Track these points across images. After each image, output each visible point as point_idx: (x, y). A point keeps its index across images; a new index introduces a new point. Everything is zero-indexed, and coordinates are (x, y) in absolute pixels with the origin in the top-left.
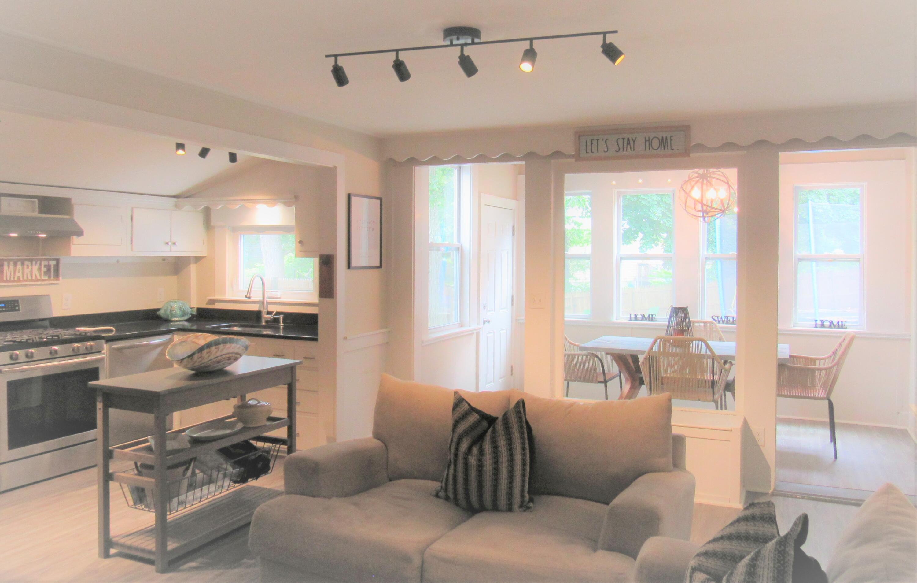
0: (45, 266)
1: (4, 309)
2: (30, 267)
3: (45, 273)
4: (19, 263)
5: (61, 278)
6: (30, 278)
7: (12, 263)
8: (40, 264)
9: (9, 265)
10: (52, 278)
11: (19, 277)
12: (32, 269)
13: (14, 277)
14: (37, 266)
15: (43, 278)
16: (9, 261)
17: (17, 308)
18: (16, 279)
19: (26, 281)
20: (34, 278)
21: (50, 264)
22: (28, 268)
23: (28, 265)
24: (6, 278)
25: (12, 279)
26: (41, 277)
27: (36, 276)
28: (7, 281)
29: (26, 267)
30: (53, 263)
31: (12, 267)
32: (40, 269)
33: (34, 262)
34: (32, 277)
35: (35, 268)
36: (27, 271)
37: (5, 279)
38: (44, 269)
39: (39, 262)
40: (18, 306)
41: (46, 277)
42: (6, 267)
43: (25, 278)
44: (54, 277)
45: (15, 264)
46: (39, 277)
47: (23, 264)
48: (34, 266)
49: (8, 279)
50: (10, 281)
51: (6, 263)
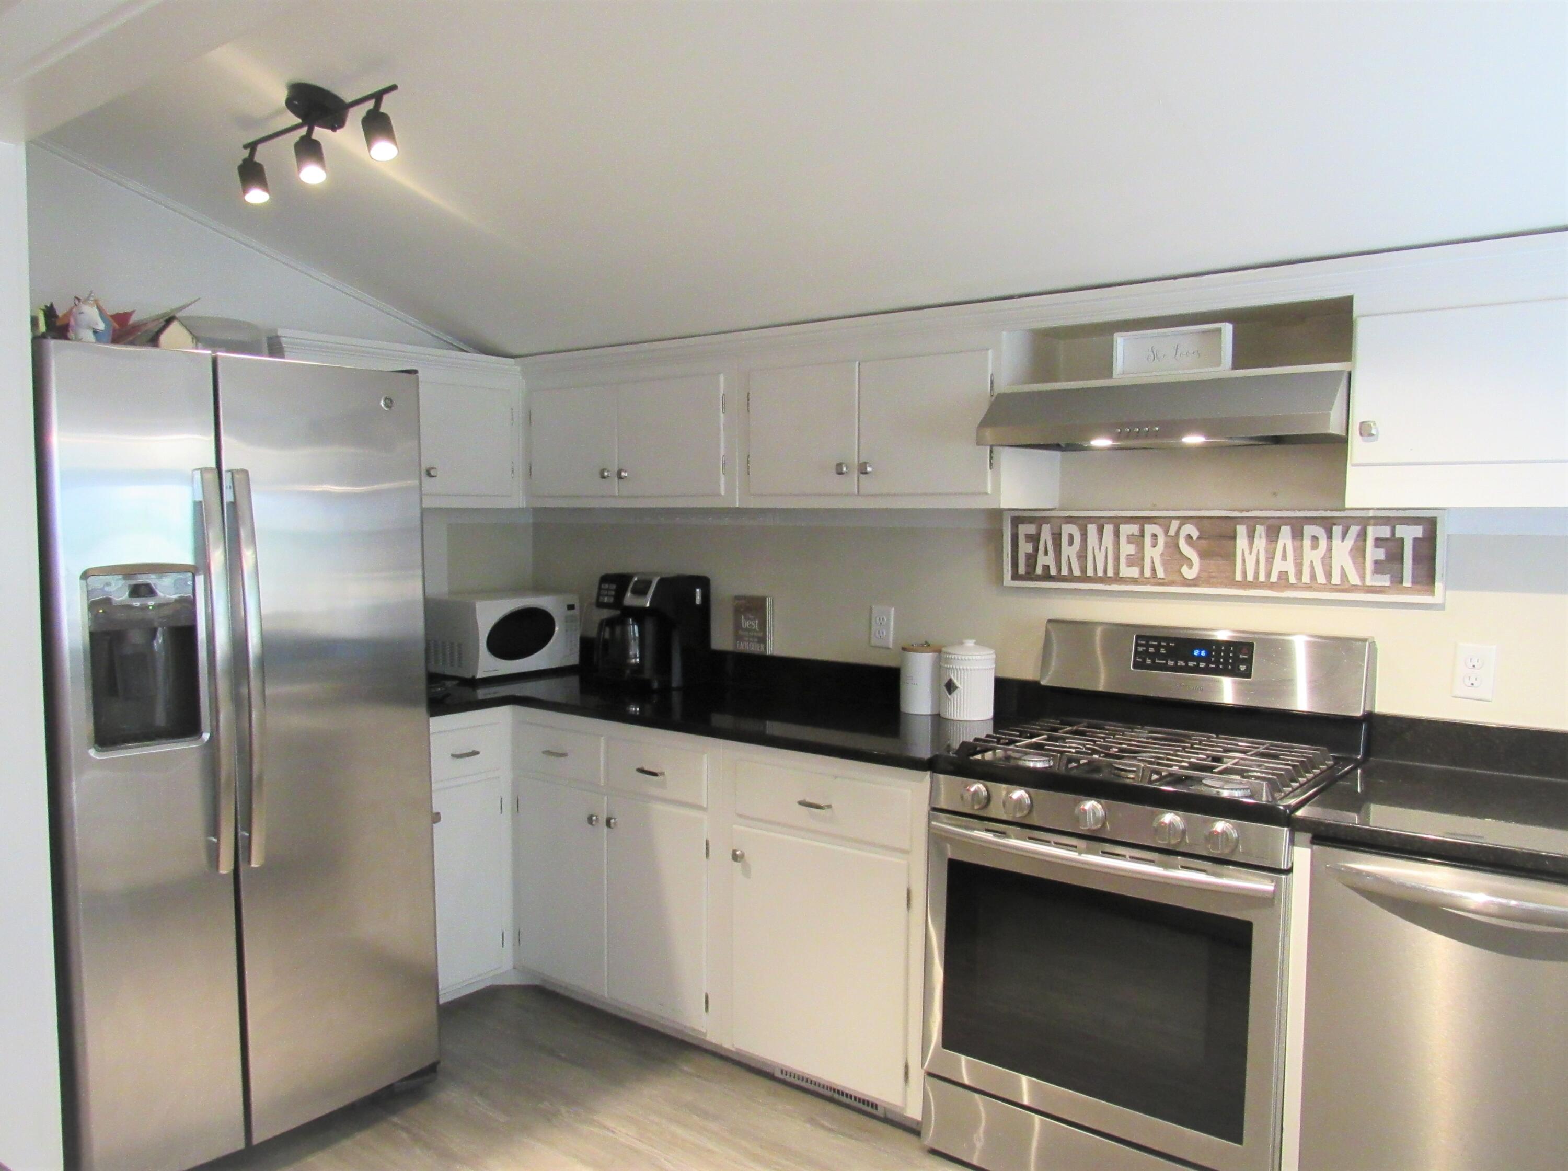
0: (1378, 542)
1: (1202, 665)
2: (1323, 543)
3: (1379, 567)
4: (1286, 531)
5: (1439, 585)
6: (1321, 579)
7: (1260, 530)
8: (1363, 535)
9: (1251, 536)
10: (1407, 583)
11: (1283, 575)
12: (1330, 549)
13: (1269, 575)
14: (1349, 542)
15: (1368, 582)
16: (1252, 524)
17: (1243, 668)
18: (1274, 578)
19: (1308, 587)
20: (1336, 579)
21: (1398, 535)
22: (1315, 546)
23: (1315, 539)
24: (1244, 573)
25: (1262, 578)
26: (1363, 577)
27: (1344, 575)
28: (1244, 584)
29: (1307, 543)
30: (1410, 534)
31: (1261, 543)
32: (1359, 552)
33: (1337, 530)
34: (1329, 575)
35: (1342, 549)
36: (1313, 557)
37: (1238, 577)
38: (1373, 553)
39: (1354, 530)
40: (1249, 662)
41: (1384, 581)
42: (1242, 542)
43: (1306, 578)
44: (1413, 583)
45: (1273, 534)
46: (1354, 579)
47: (1298, 535)
48: (1336, 542)
49: (1250, 578)
50: (1255, 584)
51: (1241, 530)
